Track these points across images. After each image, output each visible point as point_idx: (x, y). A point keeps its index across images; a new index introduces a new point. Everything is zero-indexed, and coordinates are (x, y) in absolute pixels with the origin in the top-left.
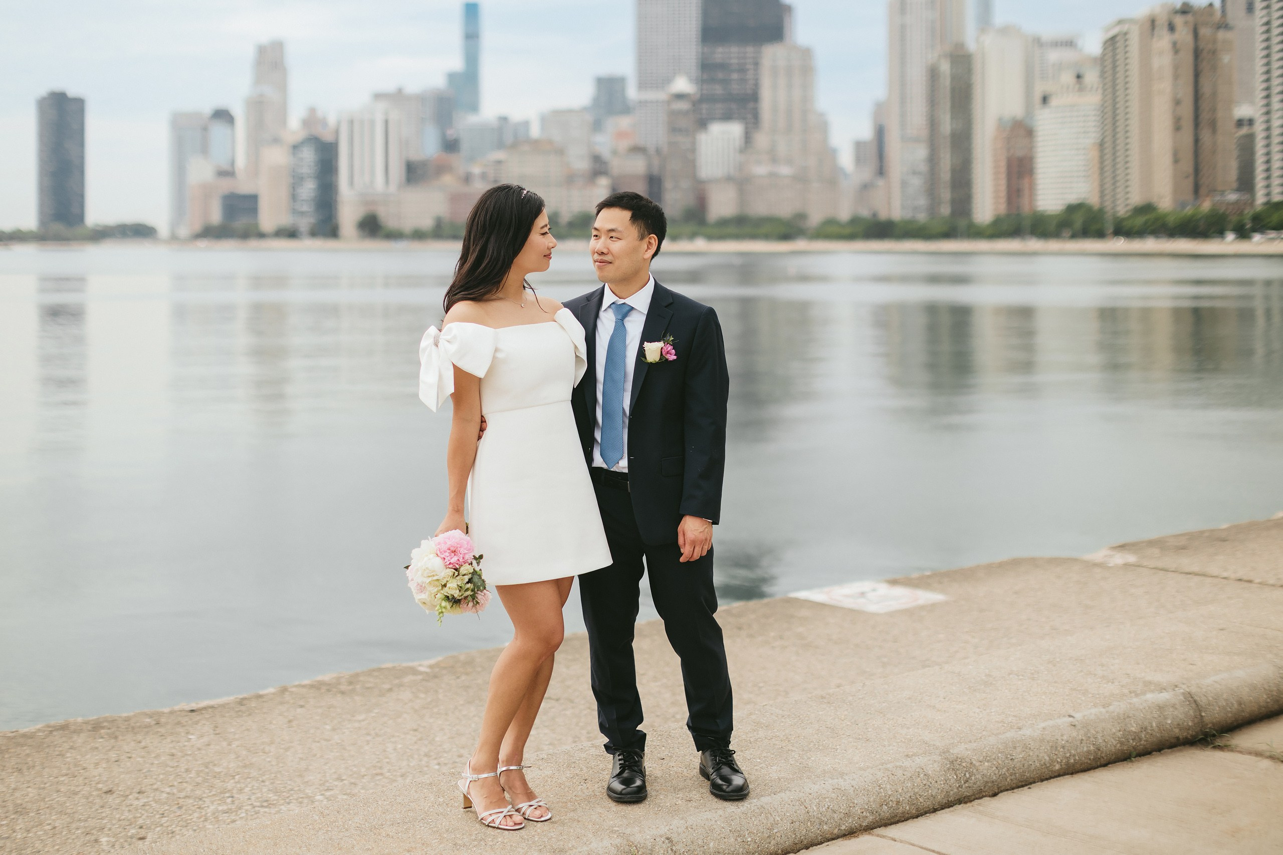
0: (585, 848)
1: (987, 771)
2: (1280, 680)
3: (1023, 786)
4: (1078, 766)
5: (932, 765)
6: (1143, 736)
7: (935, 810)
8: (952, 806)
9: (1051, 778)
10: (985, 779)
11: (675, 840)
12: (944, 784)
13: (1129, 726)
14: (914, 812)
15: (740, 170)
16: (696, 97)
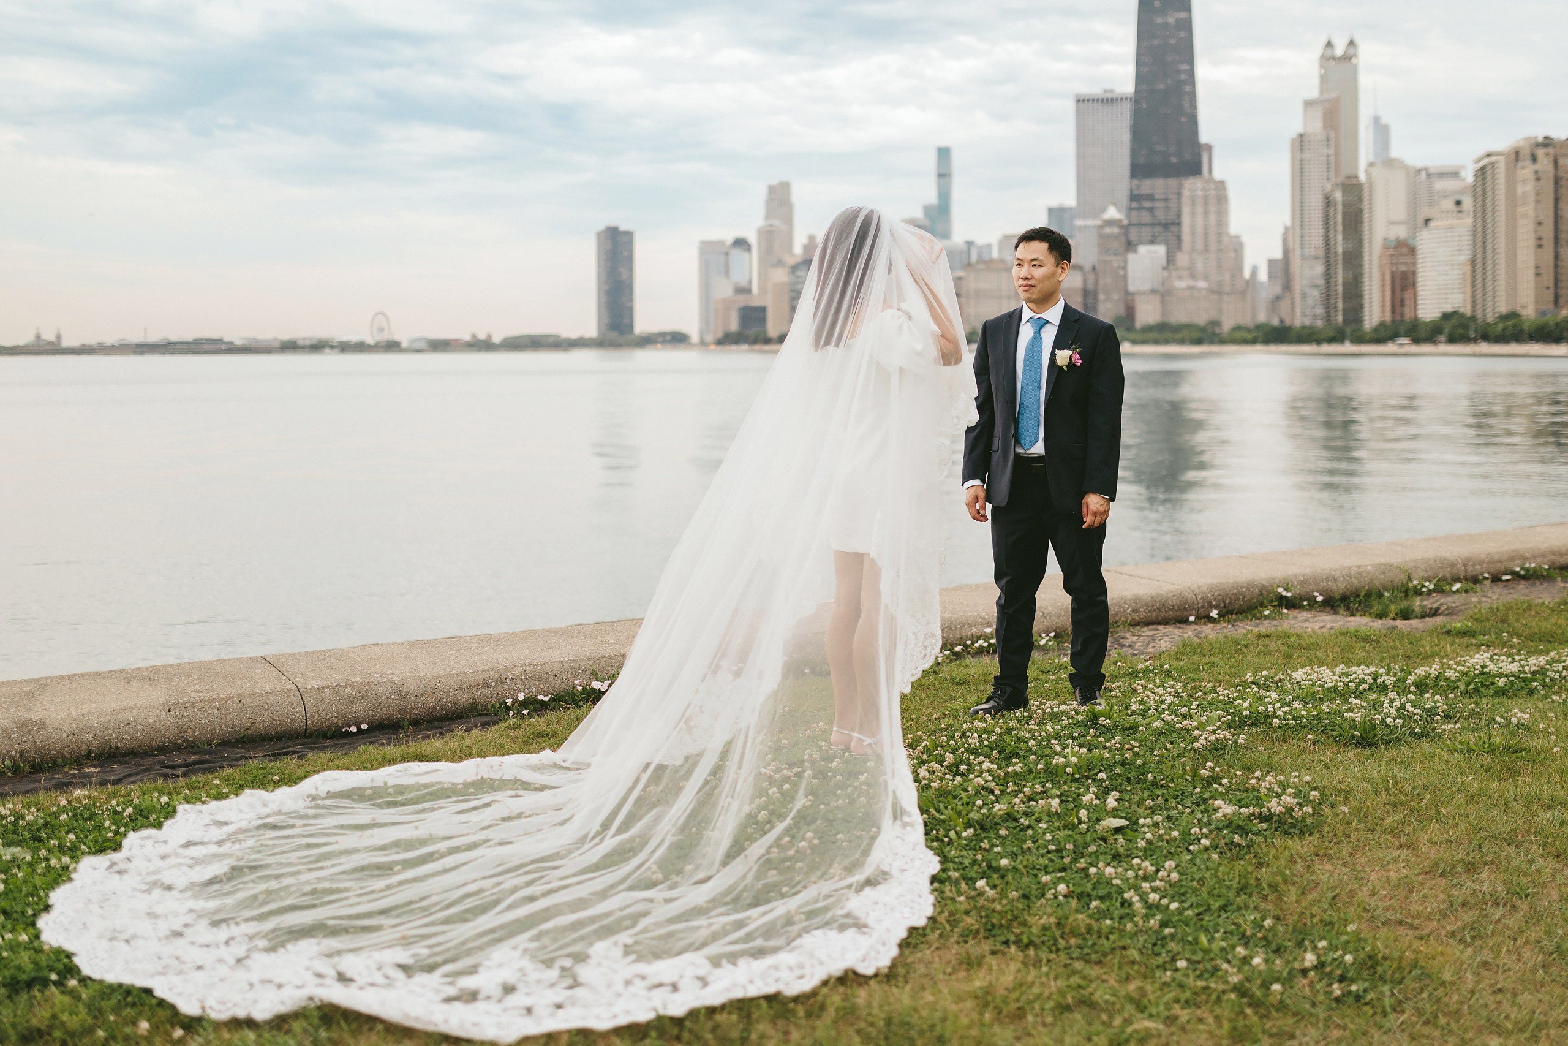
15: (1163, 284)
16: (1125, 222)
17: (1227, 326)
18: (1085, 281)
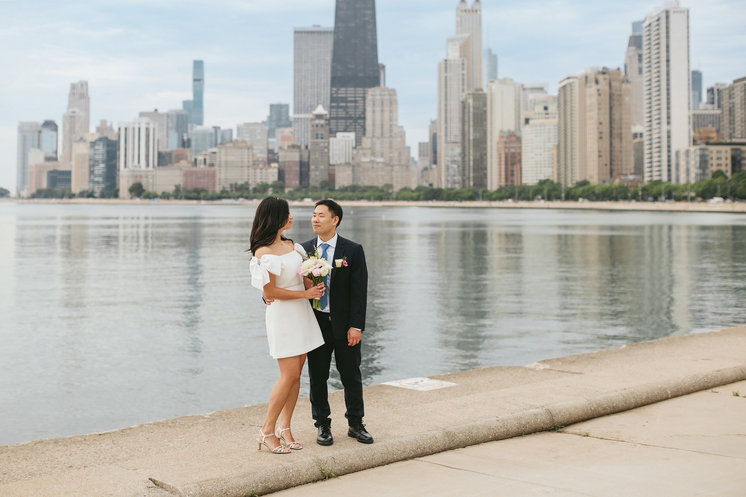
0: (300, 460)
1: (461, 437)
2: (588, 405)
3: (476, 444)
4: (499, 437)
5: (439, 434)
6: (527, 426)
7: (439, 452)
8: (446, 451)
9: (488, 441)
10: (460, 440)
11: (335, 458)
12: (443, 441)
13: (522, 421)
14: (431, 452)
15: (353, 158)
16: (328, 116)
17: (397, 188)
18: (301, 156)
